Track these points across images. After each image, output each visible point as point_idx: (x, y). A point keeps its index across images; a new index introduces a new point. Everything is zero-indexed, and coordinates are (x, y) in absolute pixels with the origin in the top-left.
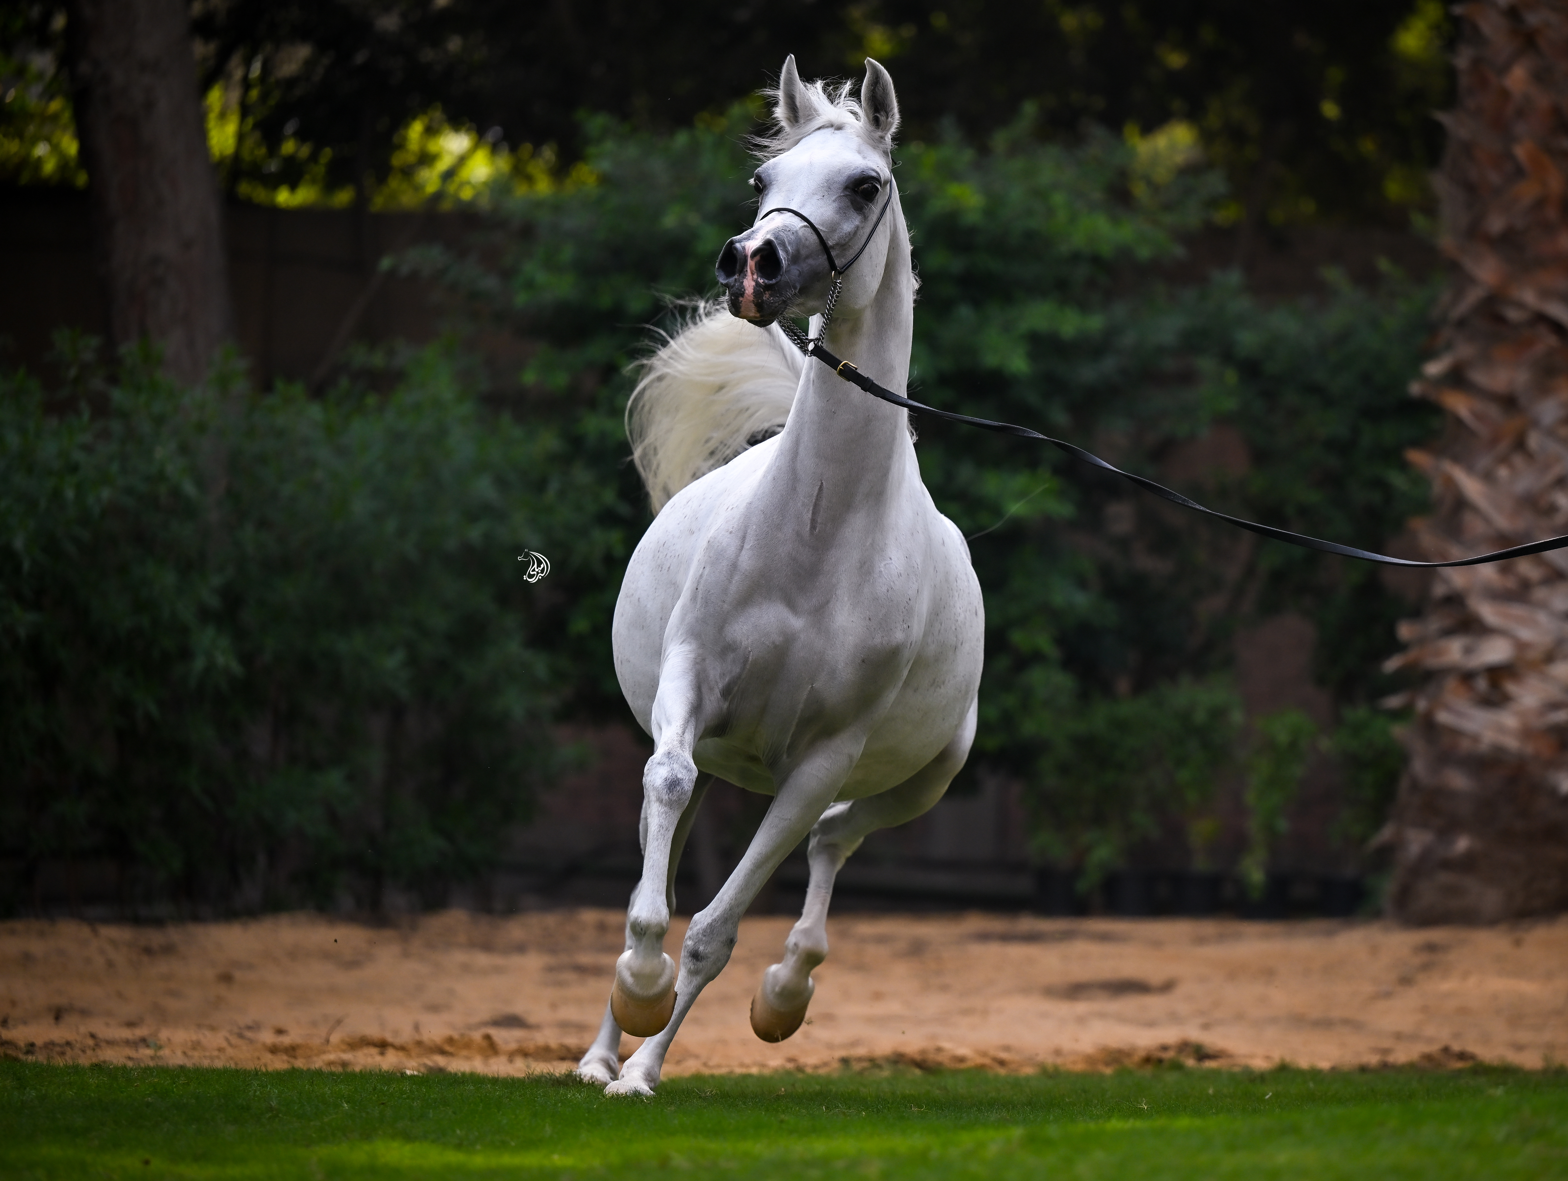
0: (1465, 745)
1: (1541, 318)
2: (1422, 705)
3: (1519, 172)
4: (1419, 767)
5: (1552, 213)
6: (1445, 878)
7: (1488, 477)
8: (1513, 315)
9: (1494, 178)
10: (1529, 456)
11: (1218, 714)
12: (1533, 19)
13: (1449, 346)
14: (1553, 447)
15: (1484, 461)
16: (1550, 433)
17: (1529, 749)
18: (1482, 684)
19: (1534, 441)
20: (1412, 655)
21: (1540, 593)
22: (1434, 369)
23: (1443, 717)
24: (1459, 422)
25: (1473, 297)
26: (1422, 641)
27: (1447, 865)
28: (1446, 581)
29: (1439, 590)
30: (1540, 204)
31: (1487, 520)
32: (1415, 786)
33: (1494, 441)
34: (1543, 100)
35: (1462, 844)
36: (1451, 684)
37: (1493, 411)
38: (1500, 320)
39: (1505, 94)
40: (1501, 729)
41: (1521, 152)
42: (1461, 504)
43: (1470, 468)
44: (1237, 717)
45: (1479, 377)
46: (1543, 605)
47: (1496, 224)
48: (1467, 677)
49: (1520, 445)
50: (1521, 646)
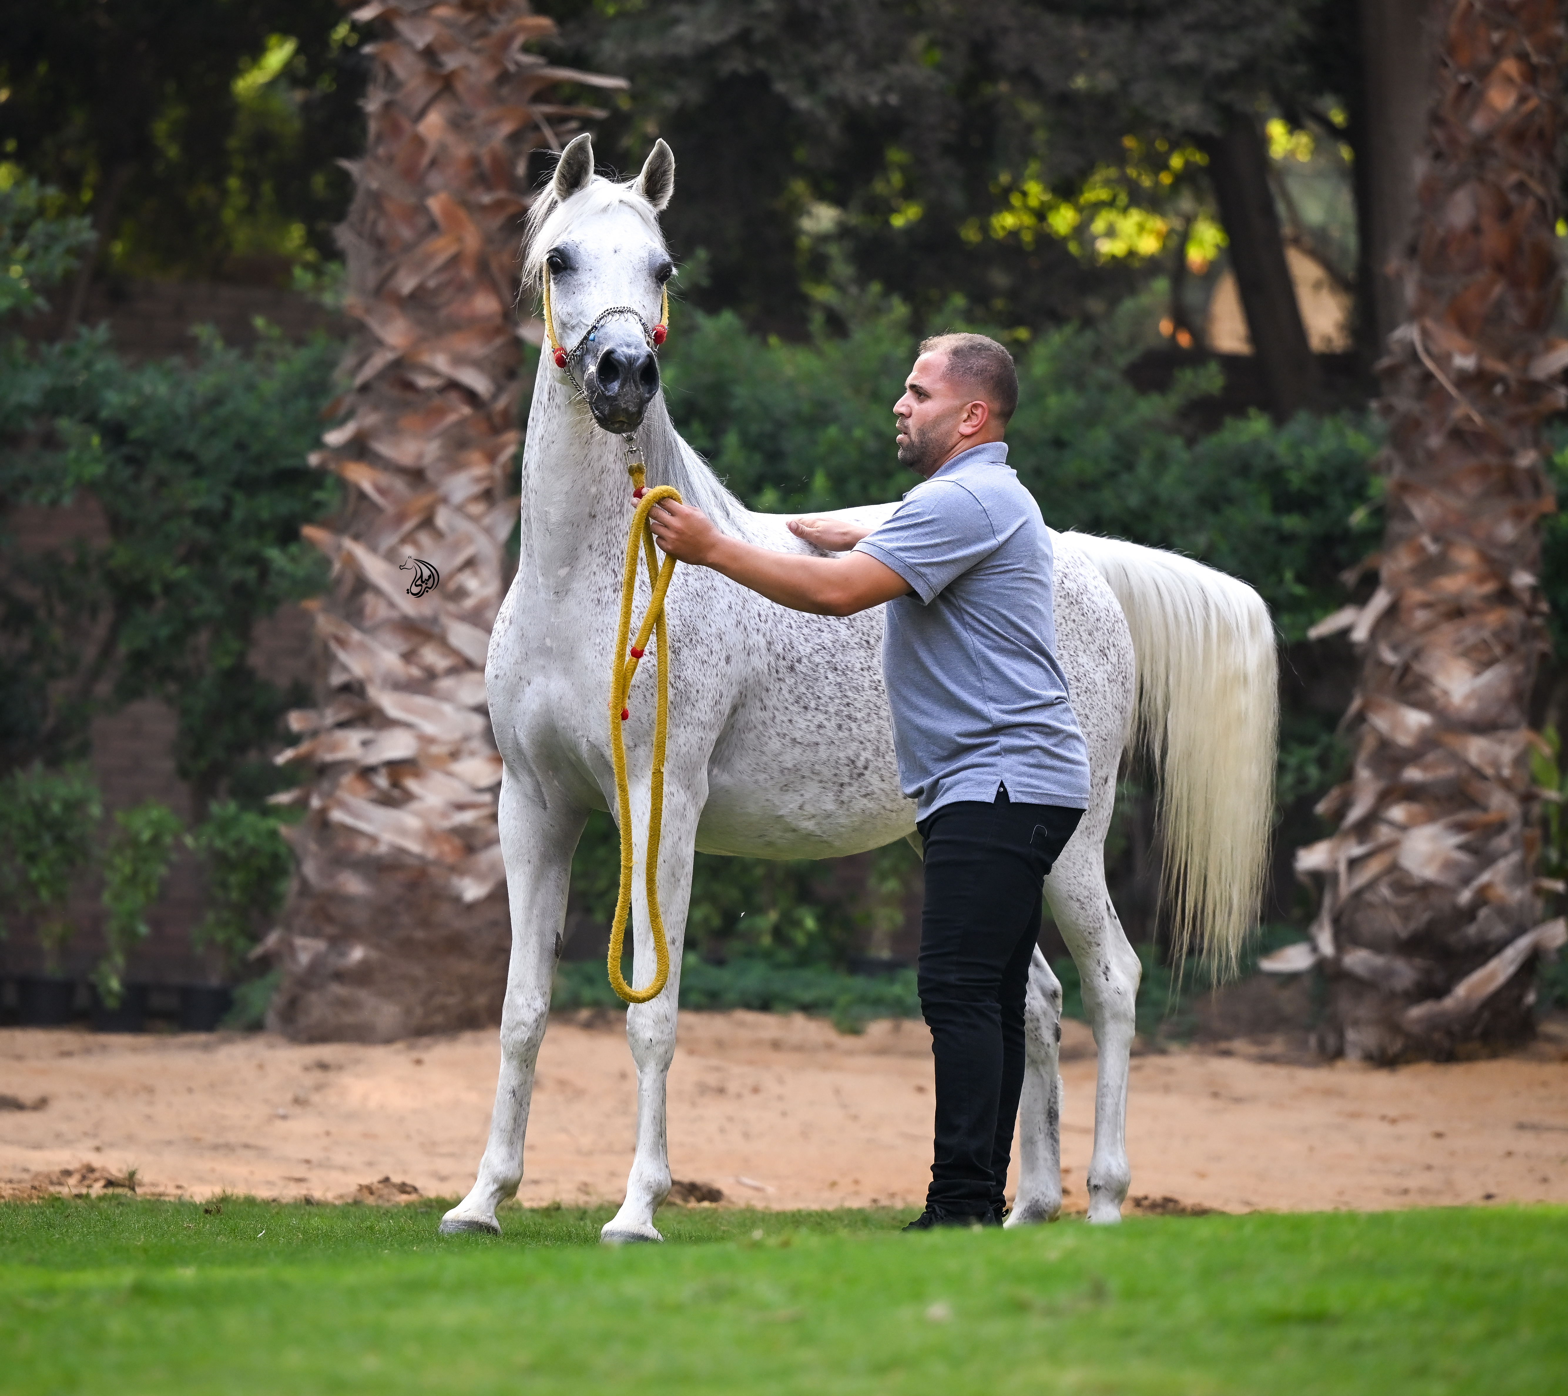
0: (362, 845)
1: (453, 385)
2: (316, 802)
3: (433, 227)
4: (310, 869)
5: (467, 273)
6: (338, 989)
7: (391, 556)
8: (423, 381)
9: (406, 233)
10: (439, 535)
11: (74, 806)
12: (451, 62)
13: (350, 415)
14: (464, 525)
15: (389, 540)
16: (460, 509)
17: (431, 853)
18: (382, 781)
19: (442, 518)
20: (304, 748)
21: (445, 684)
22: (335, 438)
23: (337, 815)
24: (362, 496)
25: (379, 361)
26: (315, 733)
27: (339, 976)
28: (345, 668)
29: (337, 679)
30: (455, 261)
31: (392, 605)
32: (305, 889)
33: (400, 518)
34: (461, 151)
35: (357, 954)
36: (347, 779)
37: (399, 485)
38: (409, 386)
39: (420, 142)
40: (403, 831)
41: (435, 204)
42: (362, 585)
43: (373, 549)
44: (95, 810)
45: (383, 448)
46: (448, 698)
47: (407, 284)
48: (366, 772)
49: (428, 523)
50: (426, 740)
